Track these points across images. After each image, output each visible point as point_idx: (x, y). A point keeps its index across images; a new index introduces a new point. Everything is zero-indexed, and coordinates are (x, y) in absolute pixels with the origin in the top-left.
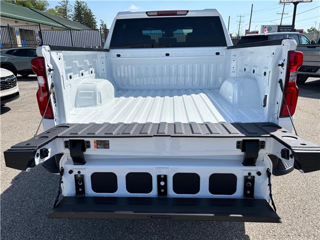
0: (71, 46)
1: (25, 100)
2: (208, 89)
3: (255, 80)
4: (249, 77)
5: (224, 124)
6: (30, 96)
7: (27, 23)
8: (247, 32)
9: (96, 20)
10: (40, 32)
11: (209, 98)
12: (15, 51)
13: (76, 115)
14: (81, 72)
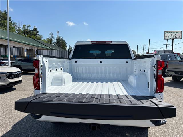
0: (52, 55)
1: (24, 85)
2: (123, 81)
3: (146, 75)
4: (142, 74)
5: (127, 96)
6: (28, 83)
7: (31, 46)
8: (147, 53)
9: (67, 46)
10: (37, 51)
11: (122, 84)
12: (23, 59)
13: (51, 89)
14: (56, 69)
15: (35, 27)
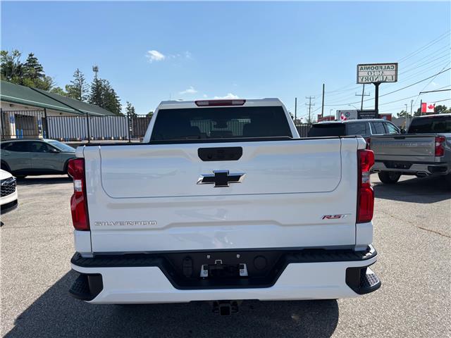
6: (30, 205)
7: (26, 108)
8: (320, 117)
9: (121, 102)
15: (31, 55)
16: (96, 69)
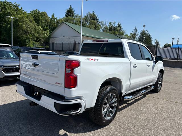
15: (119, 23)
16: (144, 26)
